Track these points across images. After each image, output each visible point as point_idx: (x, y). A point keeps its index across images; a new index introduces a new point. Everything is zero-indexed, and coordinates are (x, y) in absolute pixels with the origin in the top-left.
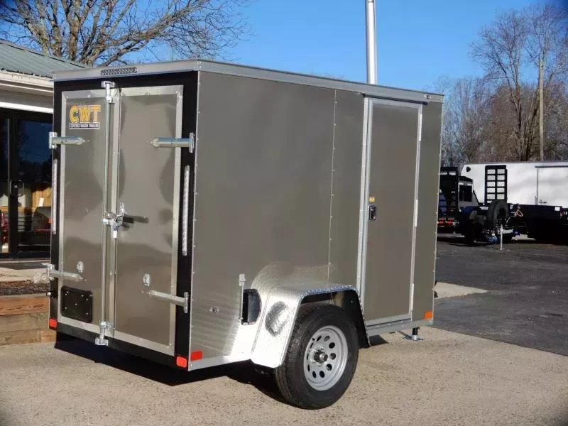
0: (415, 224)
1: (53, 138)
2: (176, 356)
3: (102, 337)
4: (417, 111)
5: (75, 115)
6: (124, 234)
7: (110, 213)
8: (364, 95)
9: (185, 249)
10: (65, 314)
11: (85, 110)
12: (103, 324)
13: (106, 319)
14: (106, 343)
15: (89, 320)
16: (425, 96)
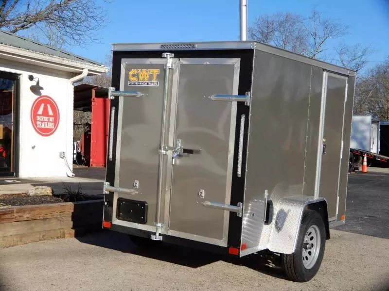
0: (341, 157)
1: (112, 91)
2: (229, 247)
3: (158, 234)
4: (345, 80)
5: (134, 75)
6: (178, 162)
7: (168, 146)
8: (324, 70)
9: (239, 172)
10: (118, 216)
11: (144, 74)
12: (159, 225)
13: (162, 221)
14: (161, 238)
15: (143, 222)
16: (349, 72)
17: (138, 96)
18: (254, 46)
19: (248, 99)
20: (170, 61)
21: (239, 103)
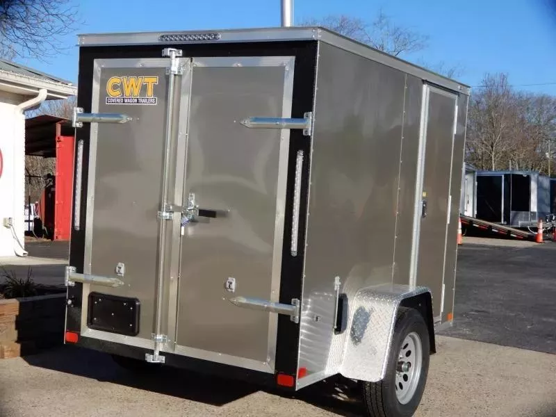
0: (448, 222)
1: (78, 115)
2: (277, 374)
3: (157, 353)
5: (115, 87)
6: (191, 231)
7: (173, 205)
8: (424, 82)
9: (294, 247)
10: (91, 323)
11: (132, 86)
12: (159, 337)
13: (165, 331)
14: (162, 359)
15: (133, 332)
16: (459, 87)
17: (121, 122)
18: (317, 35)
19: (309, 124)
20: (175, 62)
21: (293, 131)
